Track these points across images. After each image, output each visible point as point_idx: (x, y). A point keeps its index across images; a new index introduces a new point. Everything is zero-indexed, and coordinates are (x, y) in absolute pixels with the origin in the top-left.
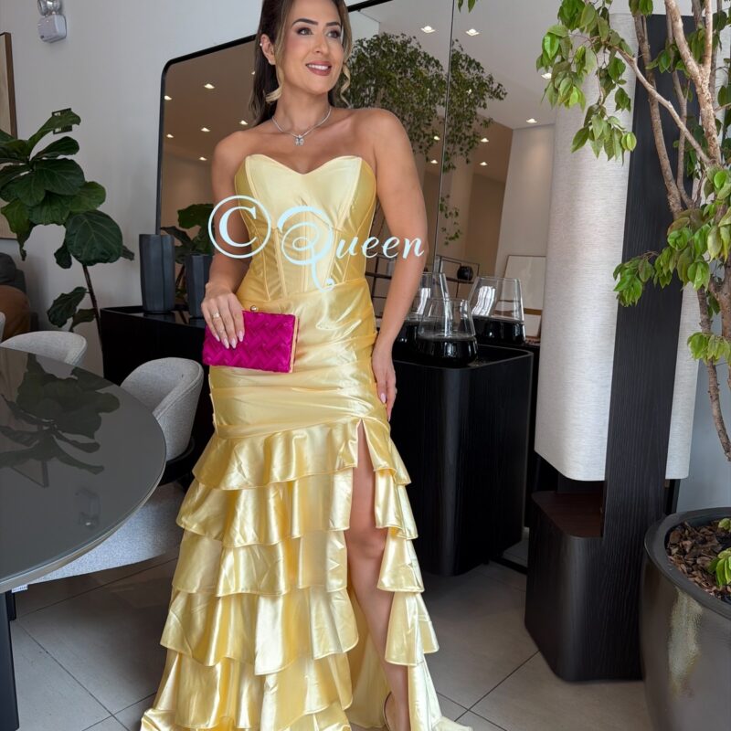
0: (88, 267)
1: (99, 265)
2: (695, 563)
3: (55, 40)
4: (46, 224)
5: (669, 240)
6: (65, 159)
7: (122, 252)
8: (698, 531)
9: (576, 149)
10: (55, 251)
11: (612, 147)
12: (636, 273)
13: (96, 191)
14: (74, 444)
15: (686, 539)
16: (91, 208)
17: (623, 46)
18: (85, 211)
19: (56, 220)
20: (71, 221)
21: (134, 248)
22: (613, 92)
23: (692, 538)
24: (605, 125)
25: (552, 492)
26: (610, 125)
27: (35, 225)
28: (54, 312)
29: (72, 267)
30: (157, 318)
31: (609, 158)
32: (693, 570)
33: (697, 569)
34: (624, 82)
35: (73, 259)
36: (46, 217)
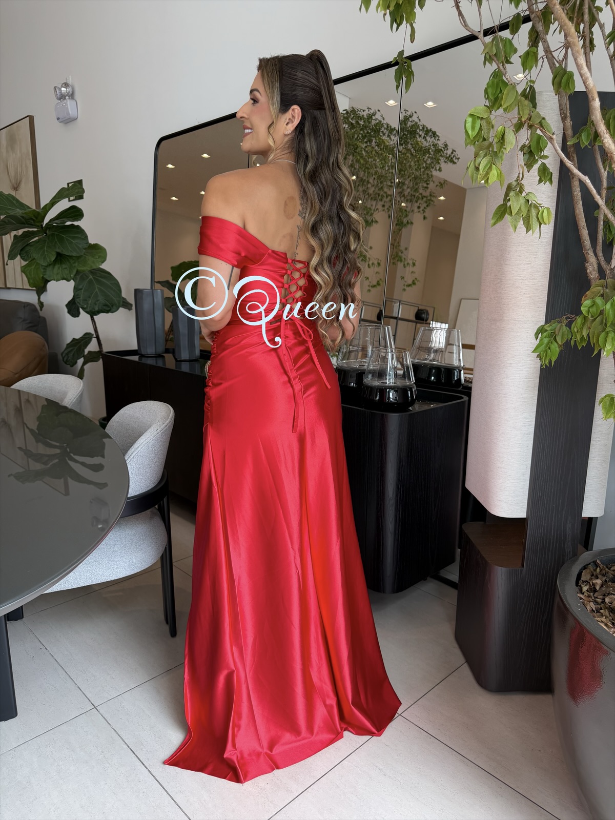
0: (95, 317)
1: (102, 315)
2: (604, 601)
3: (68, 121)
4: (57, 281)
5: (582, 309)
6: (72, 224)
7: (121, 303)
8: (609, 569)
9: (495, 224)
10: (66, 303)
11: (529, 221)
12: (553, 336)
13: (98, 251)
14: (83, 464)
15: (597, 578)
16: (94, 267)
17: (544, 124)
18: (89, 269)
19: (65, 277)
20: (78, 277)
21: (131, 300)
22: (536, 167)
23: (603, 575)
24: (522, 201)
25: (482, 522)
26: (528, 201)
27: (49, 281)
28: (67, 354)
29: (80, 316)
30: (150, 362)
31: (527, 232)
32: (601, 609)
33: (606, 608)
34: (546, 157)
35: (81, 310)
36: (57, 274)
